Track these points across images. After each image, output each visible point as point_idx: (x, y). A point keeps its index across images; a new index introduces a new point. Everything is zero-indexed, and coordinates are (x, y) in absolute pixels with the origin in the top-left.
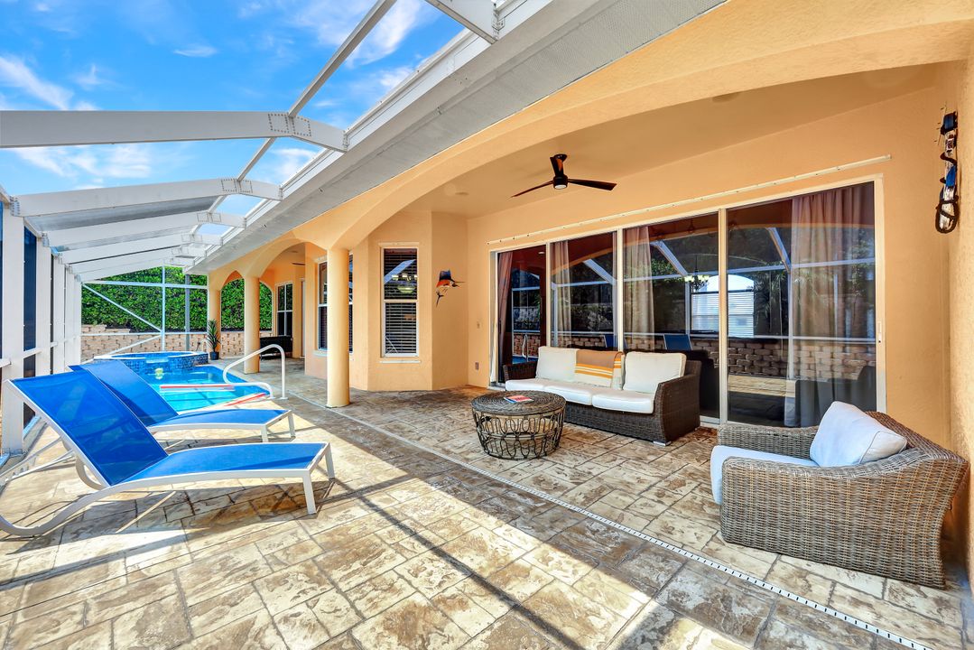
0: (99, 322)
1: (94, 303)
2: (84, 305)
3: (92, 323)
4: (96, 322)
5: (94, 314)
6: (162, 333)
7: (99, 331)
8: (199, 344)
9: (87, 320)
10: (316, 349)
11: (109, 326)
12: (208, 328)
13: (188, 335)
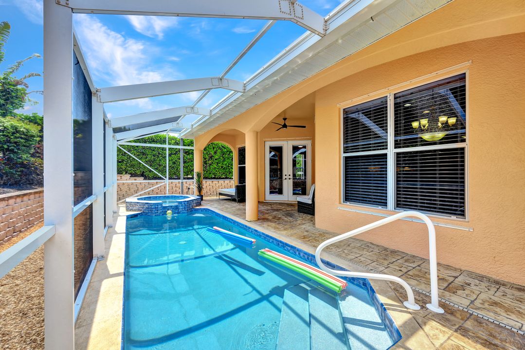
0: (126, 173)
1: (123, 160)
2: (118, 162)
3: (122, 174)
4: (124, 173)
5: (123, 167)
6: (167, 181)
7: (127, 179)
8: (189, 189)
9: (120, 172)
10: (340, 203)
11: (133, 175)
12: (195, 176)
13: (182, 182)
